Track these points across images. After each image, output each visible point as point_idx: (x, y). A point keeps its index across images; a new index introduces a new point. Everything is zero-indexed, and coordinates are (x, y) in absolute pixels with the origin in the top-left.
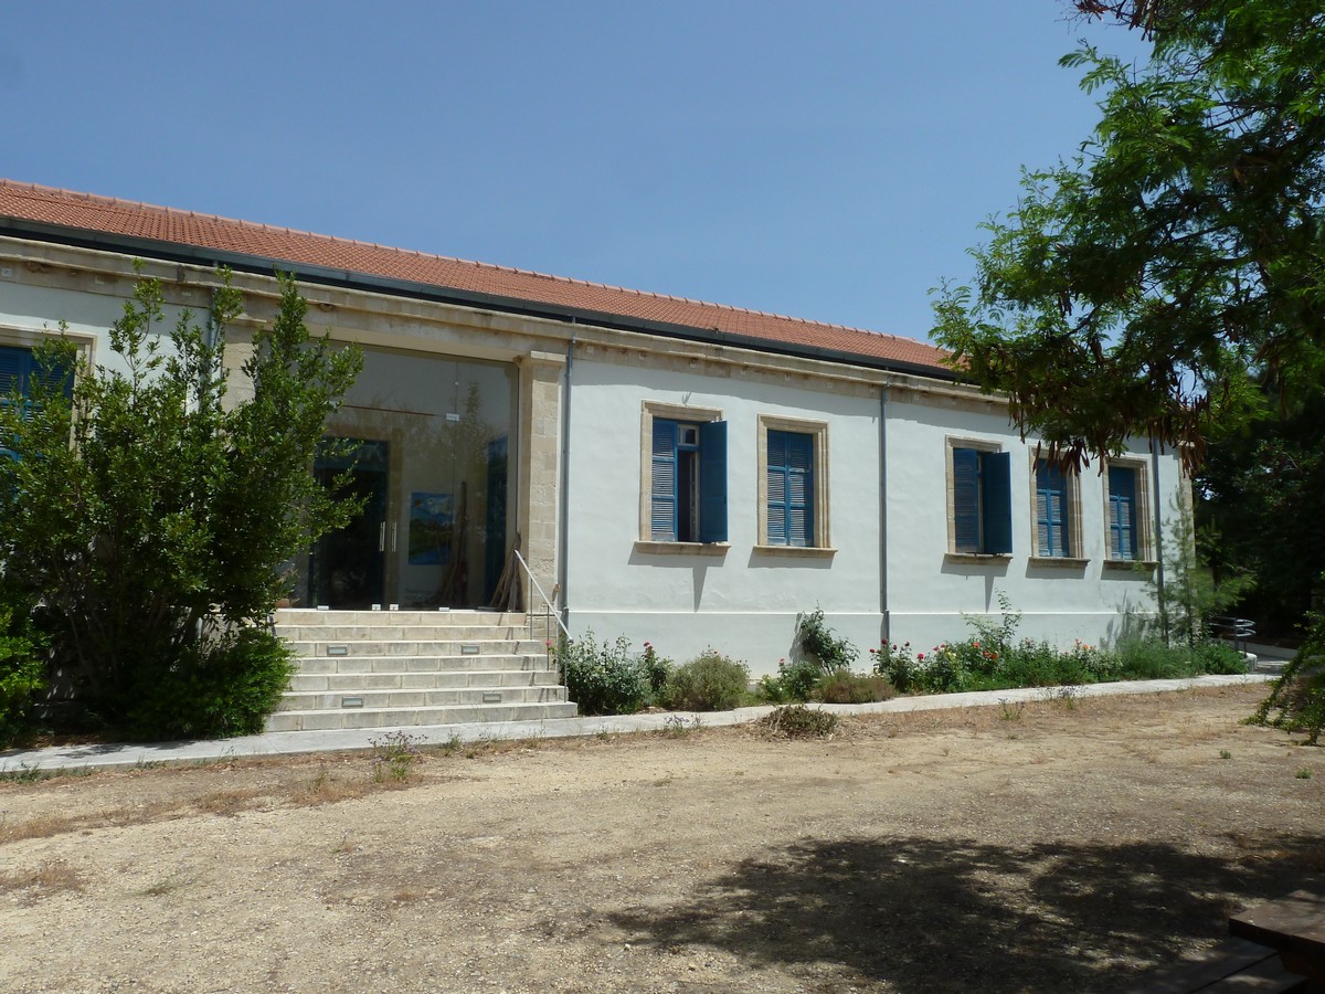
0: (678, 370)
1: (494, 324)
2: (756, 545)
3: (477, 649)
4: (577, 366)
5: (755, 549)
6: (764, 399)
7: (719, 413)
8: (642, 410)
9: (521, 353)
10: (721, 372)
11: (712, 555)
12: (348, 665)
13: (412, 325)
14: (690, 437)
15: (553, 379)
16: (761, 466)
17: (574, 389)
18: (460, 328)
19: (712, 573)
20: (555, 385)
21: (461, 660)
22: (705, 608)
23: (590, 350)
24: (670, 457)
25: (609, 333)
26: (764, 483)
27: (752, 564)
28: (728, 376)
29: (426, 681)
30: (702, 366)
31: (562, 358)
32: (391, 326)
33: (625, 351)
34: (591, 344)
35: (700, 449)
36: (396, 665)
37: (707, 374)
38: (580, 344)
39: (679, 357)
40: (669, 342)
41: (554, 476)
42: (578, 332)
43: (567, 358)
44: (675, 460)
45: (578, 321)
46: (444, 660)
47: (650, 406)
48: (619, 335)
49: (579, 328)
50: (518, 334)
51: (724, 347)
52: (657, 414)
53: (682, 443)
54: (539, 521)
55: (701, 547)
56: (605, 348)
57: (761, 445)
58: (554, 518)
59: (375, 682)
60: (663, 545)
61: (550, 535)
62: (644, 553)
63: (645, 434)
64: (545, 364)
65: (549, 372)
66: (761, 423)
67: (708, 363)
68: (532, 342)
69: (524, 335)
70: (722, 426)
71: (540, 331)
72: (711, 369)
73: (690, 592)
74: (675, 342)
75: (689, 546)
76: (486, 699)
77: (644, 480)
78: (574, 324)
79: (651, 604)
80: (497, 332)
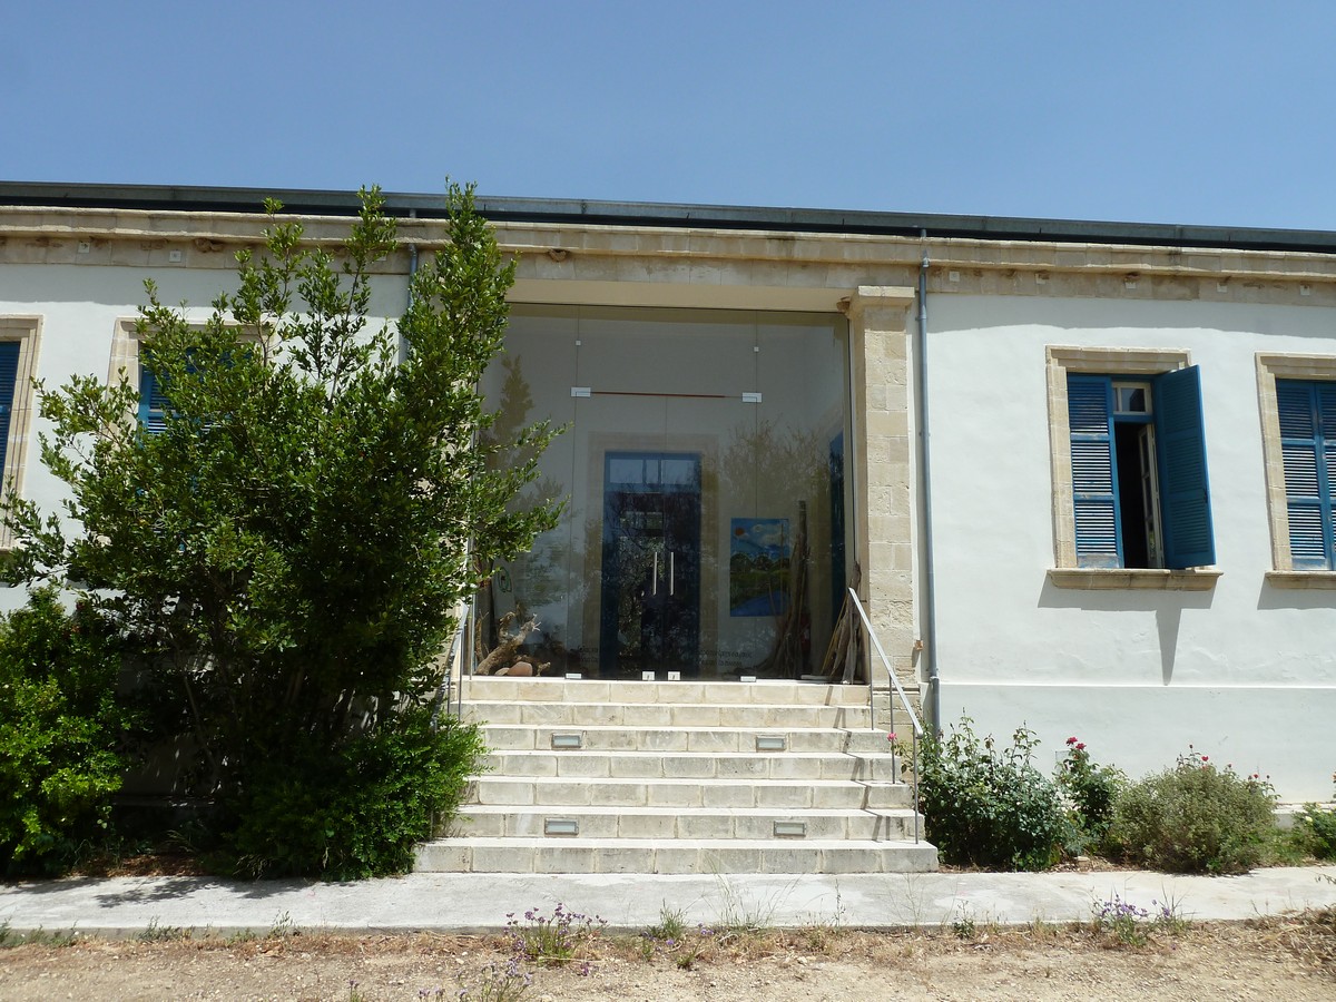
0: (1105, 295)
1: (798, 253)
2: (1271, 570)
3: (780, 744)
4: (934, 304)
5: (1269, 577)
6: (1264, 328)
7: (1184, 357)
8: (1048, 361)
9: (846, 294)
10: (1181, 291)
11: (1189, 589)
12: (571, 765)
13: (680, 267)
14: (1137, 401)
15: (897, 325)
16: (1268, 437)
17: (932, 339)
18: (749, 264)
19: (1191, 619)
20: (901, 334)
21: (750, 762)
22: (1181, 678)
23: (955, 277)
24: (1104, 433)
25: (982, 246)
26: (1278, 465)
27: (1264, 604)
28: (1196, 295)
29: (686, 796)
30: (1146, 285)
31: (909, 292)
32: (650, 272)
33: (1011, 272)
34: (954, 268)
35: (1154, 419)
36: (645, 767)
37: (1156, 296)
38: (936, 270)
39: (1105, 274)
40: (1086, 251)
41: (905, 471)
42: (931, 251)
43: (917, 292)
44: (1111, 437)
45: (931, 233)
46: (722, 761)
47: (1060, 355)
48: (999, 248)
49: (931, 244)
50: (838, 264)
51: (1184, 249)
52: (1074, 367)
53: (1122, 410)
54: (885, 542)
55: (1167, 575)
56: (978, 272)
57: (1265, 403)
58: (908, 536)
59: (606, 794)
60: (1098, 575)
61: (903, 564)
62: (1064, 587)
63: (1054, 399)
64: (882, 302)
65: (891, 315)
66: (1263, 369)
67: (1158, 278)
68: (861, 273)
69: (847, 265)
70: (1191, 376)
71: (870, 255)
72: (1163, 288)
73: (1154, 651)
74: (1096, 251)
75: (1145, 575)
76: (780, 830)
77: (1058, 471)
78: (924, 239)
79: (1081, 670)
80: (805, 265)
